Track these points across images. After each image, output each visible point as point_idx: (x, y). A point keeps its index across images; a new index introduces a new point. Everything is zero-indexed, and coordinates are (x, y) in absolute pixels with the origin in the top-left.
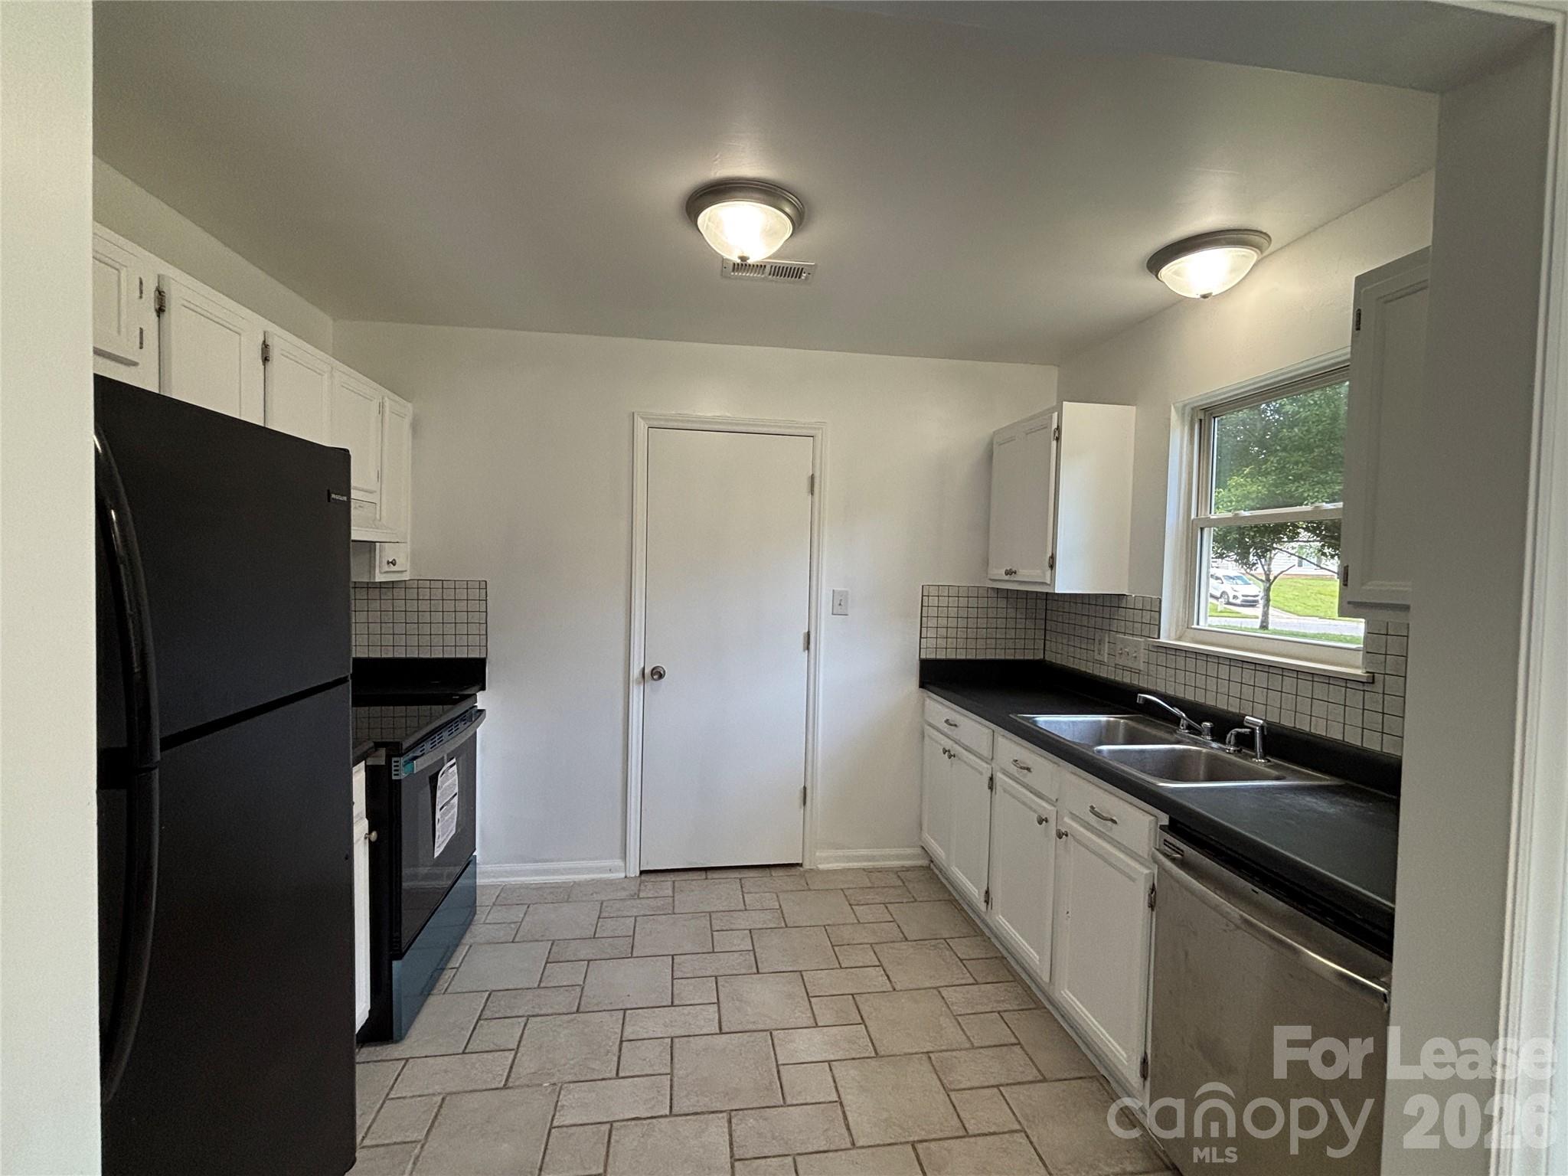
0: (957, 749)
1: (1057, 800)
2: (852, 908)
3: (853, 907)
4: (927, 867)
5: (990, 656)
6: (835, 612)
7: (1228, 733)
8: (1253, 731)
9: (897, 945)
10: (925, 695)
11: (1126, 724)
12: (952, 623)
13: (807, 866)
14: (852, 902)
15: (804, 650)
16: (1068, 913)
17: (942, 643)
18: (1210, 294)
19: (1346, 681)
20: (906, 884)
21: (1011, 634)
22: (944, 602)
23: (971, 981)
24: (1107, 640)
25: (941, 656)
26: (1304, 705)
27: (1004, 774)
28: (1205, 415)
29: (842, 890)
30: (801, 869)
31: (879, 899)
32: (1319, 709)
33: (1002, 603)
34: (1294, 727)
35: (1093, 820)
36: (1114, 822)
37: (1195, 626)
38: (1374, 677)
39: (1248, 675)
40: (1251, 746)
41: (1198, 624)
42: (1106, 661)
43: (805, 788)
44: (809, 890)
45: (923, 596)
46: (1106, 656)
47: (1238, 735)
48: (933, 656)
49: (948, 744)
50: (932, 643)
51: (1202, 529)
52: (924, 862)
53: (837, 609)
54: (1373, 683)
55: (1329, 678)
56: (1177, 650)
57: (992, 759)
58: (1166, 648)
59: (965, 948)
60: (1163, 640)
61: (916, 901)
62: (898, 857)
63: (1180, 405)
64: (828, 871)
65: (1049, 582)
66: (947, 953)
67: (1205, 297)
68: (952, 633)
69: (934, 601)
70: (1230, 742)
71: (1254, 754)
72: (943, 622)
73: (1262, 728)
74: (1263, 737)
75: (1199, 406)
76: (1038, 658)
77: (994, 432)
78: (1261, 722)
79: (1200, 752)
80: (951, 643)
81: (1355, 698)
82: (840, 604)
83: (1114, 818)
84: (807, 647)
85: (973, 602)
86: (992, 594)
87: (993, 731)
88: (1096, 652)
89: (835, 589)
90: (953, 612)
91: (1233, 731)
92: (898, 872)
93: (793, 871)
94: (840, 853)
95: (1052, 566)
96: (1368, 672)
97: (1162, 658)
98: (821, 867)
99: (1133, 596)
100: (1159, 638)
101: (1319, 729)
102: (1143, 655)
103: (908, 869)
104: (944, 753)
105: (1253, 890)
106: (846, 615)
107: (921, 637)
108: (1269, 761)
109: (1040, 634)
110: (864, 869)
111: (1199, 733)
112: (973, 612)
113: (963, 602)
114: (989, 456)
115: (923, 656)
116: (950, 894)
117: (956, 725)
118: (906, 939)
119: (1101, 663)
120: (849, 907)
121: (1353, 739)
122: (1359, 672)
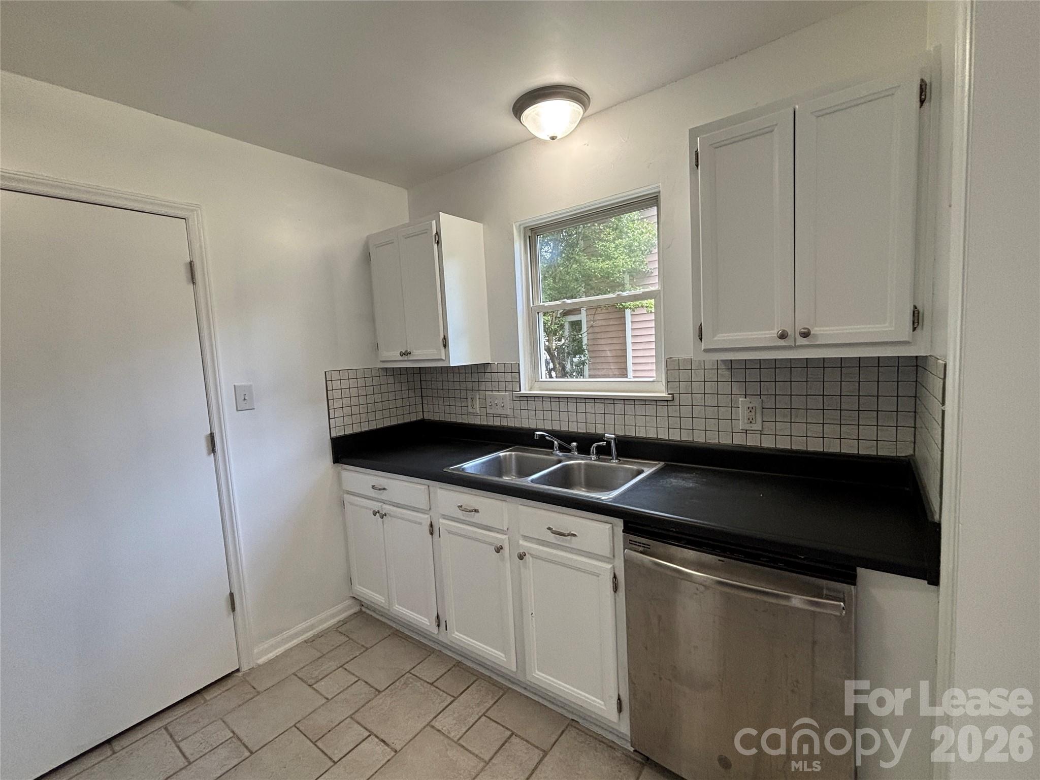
0: (387, 508)
1: (507, 529)
2: (314, 689)
3: (314, 686)
4: (358, 612)
5: (387, 423)
6: (239, 409)
7: (591, 447)
8: (609, 443)
9: (373, 703)
10: (340, 468)
11: (516, 455)
12: (355, 401)
13: (245, 668)
14: (311, 681)
15: (209, 454)
16: (532, 614)
17: (348, 420)
18: (556, 137)
19: (656, 401)
20: (350, 636)
21: (399, 403)
22: (345, 384)
23: (450, 699)
24: (478, 397)
25: (349, 431)
26: (630, 420)
27: (444, 518)
28: (533, 233)
29: (294, 674)
30: (240, 674)
31: (333, 665)
32: (641, 421)
33: (391, 380)
34: (625, 435)
35: (552, 538)
36: (574, 535)
37: (540, 380)
38: (673, 396)
39: (590, 407)
40: (610, 454)
41: (541, 378)
42: (478, 412)
43: (232, 595)
44: (259, 693)
45: (326, 381)
46: (478, 409)
47: (598, 448)
48: (342, 433)
49: (376, 506)
50: (339, 422)
51: (538, 313)
52: (356, 609)
53: (242, 405)
54: (673, 400)
55: (645, 401)
56: (535, 397)
57: (430, 509)
58: (527, 397)
59: (429, 671)
60: (523, 392)
61: (367, 649)
62: (333, 616)
63: (518, 224)
64: (271, 662)
65: (444, 359)
66: (418, 684)
67: (553, 138)
68: (355, 410)
69: (336, 385)
70: (593, 453)
71: (611, 458)
72: (346, 402)
73: (615, 439)
74: (616, 445)
75: (529, 226)
76: (419, 419)
77: (367, 237)
78: (613, 436)
79: (580, 464)
80: (356, 419)
81: (663, 411)
82: (245, 399)
83: (572, 532)
84: (213, 449)
85: (369, 382)
86: (382, 373)
87: (429, 486)
88: (470, 407)
89: (236, 384)
90: (354, 392)
91: (595, 445)
92: (337, 629)
93: (230, 683)
94: (279, 638)
95: (445, 345)
96: (669, 394)
97: (524, 403)
98: (262, 660)
99: (496, 363)
100: (520, 390)
101: (641, 434)
102: (508, 404)
103: (344, 622)
104: (375, 515)
105: (719, 560)
106: (254, 409)
107: (329, 419)
108: (620, 460)
109: (419, 400)
110: (306, 642)
111: (569, 451)
112: (370, 390)
113: (361, 382)
114: (367, 257)
115: (334, 435)
116: (391, 627)
117: (384, 489)
118: (379, 692)
119: (474, 414)
120: (310, 690)
121: (663, 435)
122: (664, 395)
